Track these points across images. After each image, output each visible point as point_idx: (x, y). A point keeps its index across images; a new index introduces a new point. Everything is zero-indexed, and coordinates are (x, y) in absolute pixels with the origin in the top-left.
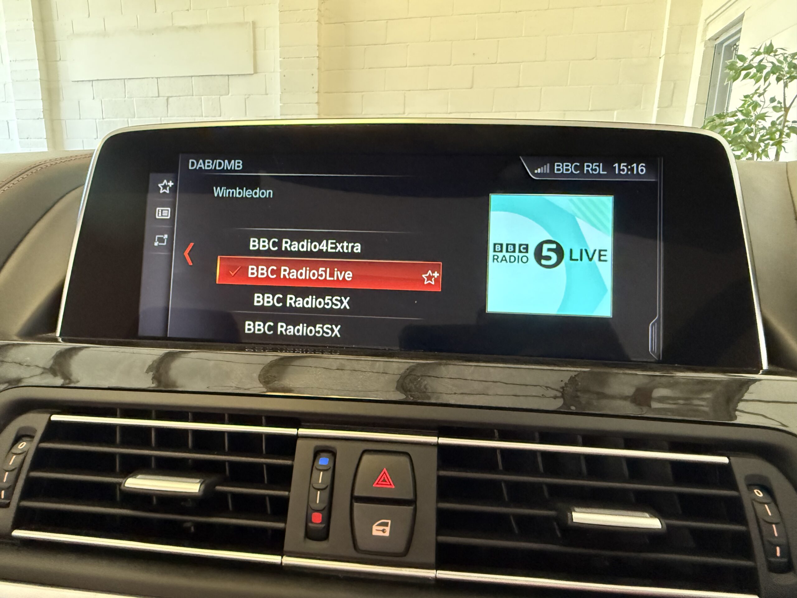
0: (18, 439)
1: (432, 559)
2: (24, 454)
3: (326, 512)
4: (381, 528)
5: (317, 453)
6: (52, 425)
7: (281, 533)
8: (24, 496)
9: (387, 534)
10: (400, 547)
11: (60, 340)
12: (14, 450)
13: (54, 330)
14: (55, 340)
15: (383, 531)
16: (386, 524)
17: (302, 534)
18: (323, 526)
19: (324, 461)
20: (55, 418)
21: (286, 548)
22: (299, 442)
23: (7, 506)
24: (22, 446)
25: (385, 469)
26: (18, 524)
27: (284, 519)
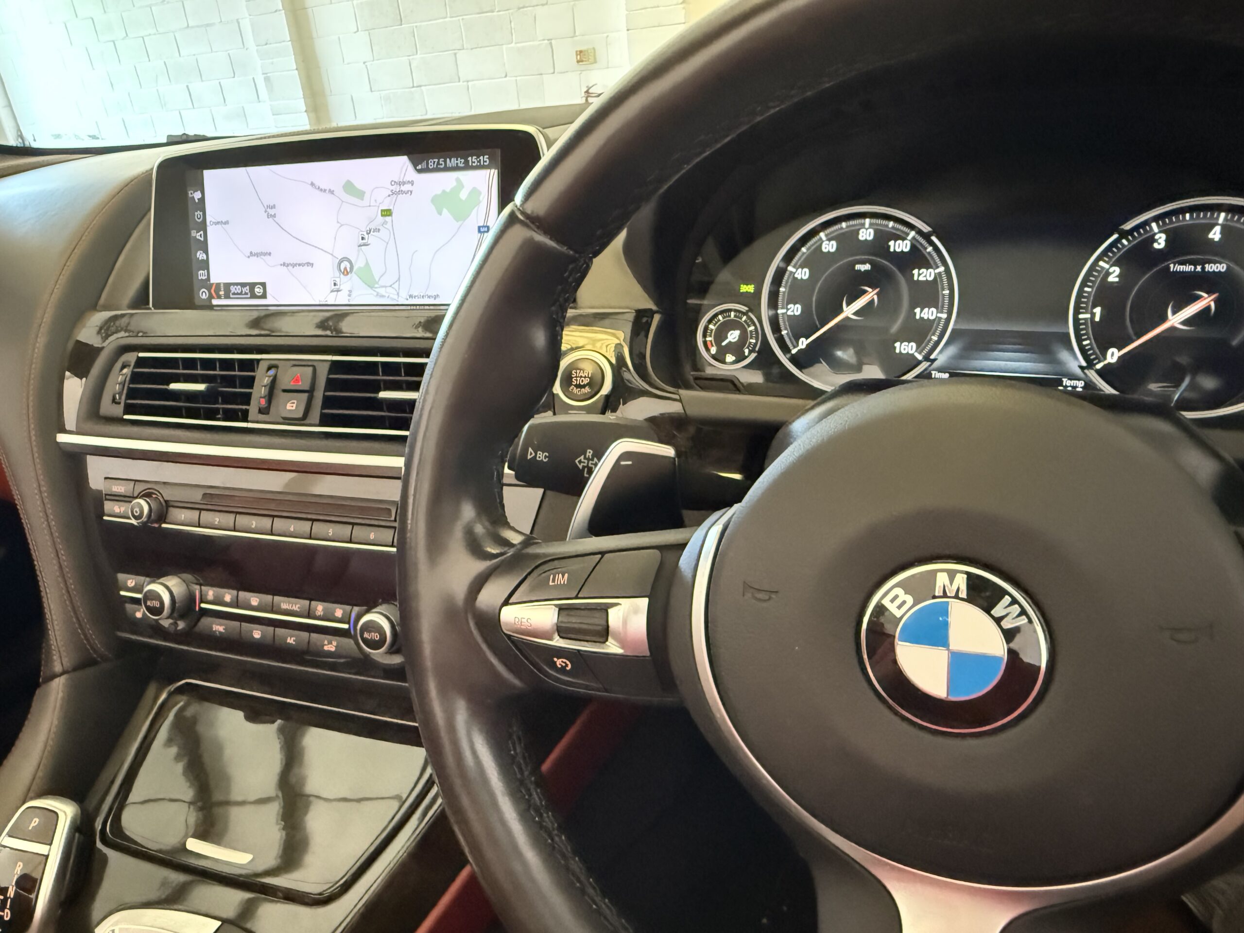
0: (123, 367)
1: (317, 422)
2: (126, 375)
3: (267, 398)
4: (292, 405)
5: (269, 368)
6: (139, 359)
7: (247, 411)
8: (129, 397)
9: (294, 408)
10: (300, 414)
11: (153, 309)
12: (121, 373)
13: (148, 303)
14: (150, 309)
15: (292, 406)
16: (294, 403)
17: (257, 411)
18: (266, 405)
19: (272, 372)
20: (141, 355)
21: (249, 419)
22: (261, 363)
23: (119, 403)
24: (125, 371)
25: (299, 375)
26: (126, 412)
27: (248, 404)
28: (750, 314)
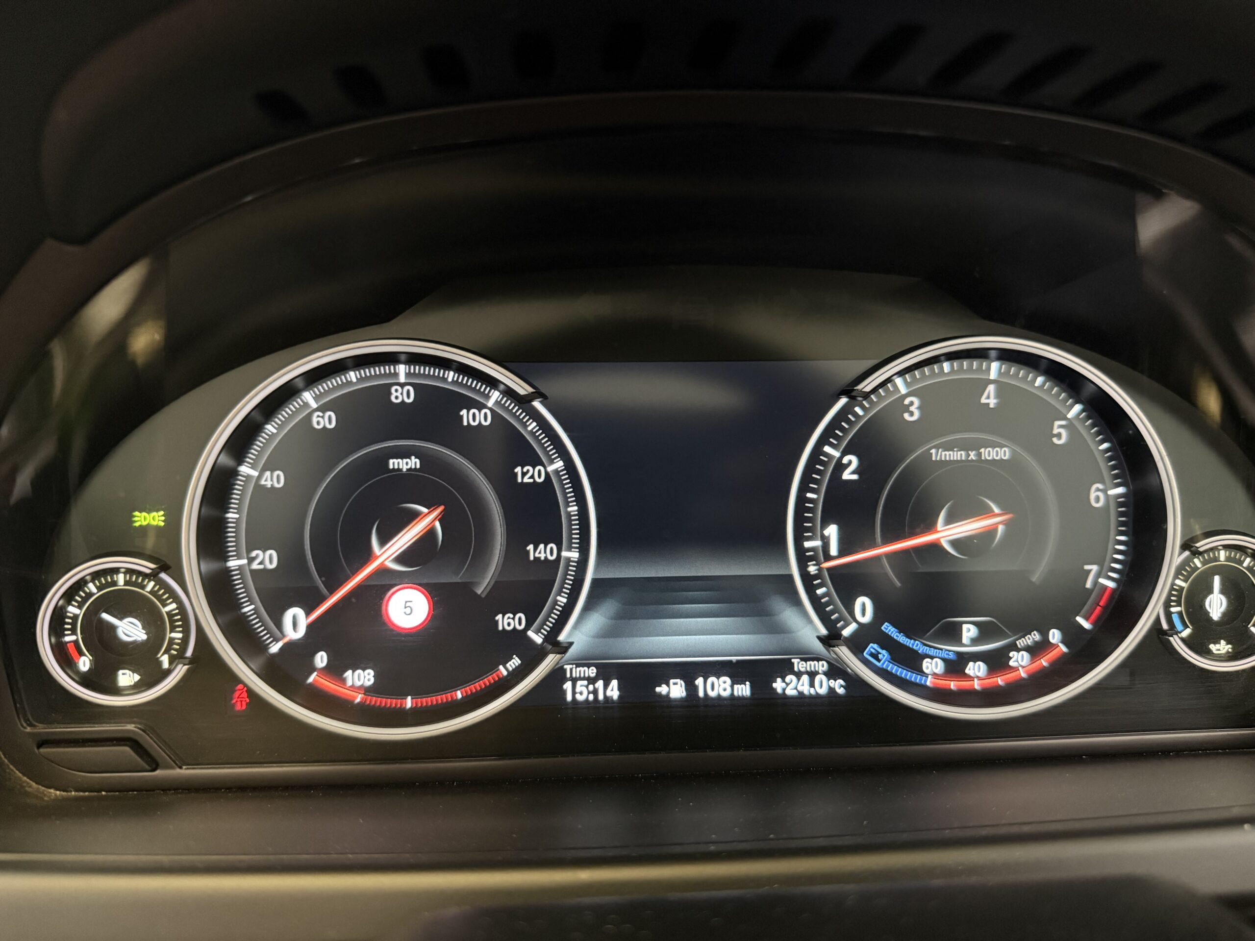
28: (163, 576)
